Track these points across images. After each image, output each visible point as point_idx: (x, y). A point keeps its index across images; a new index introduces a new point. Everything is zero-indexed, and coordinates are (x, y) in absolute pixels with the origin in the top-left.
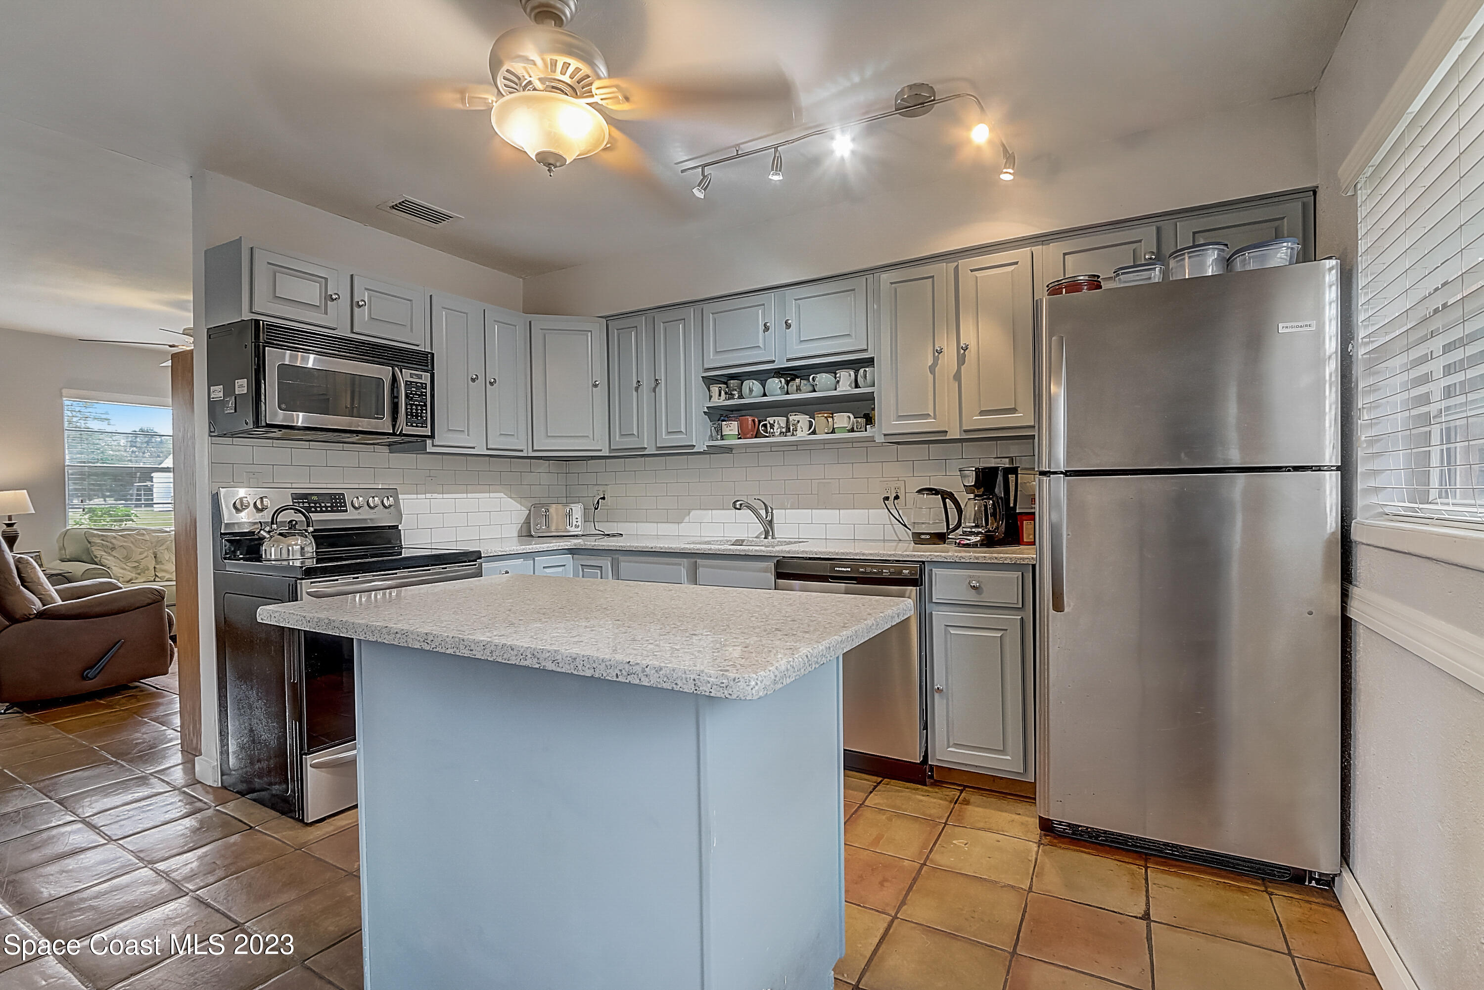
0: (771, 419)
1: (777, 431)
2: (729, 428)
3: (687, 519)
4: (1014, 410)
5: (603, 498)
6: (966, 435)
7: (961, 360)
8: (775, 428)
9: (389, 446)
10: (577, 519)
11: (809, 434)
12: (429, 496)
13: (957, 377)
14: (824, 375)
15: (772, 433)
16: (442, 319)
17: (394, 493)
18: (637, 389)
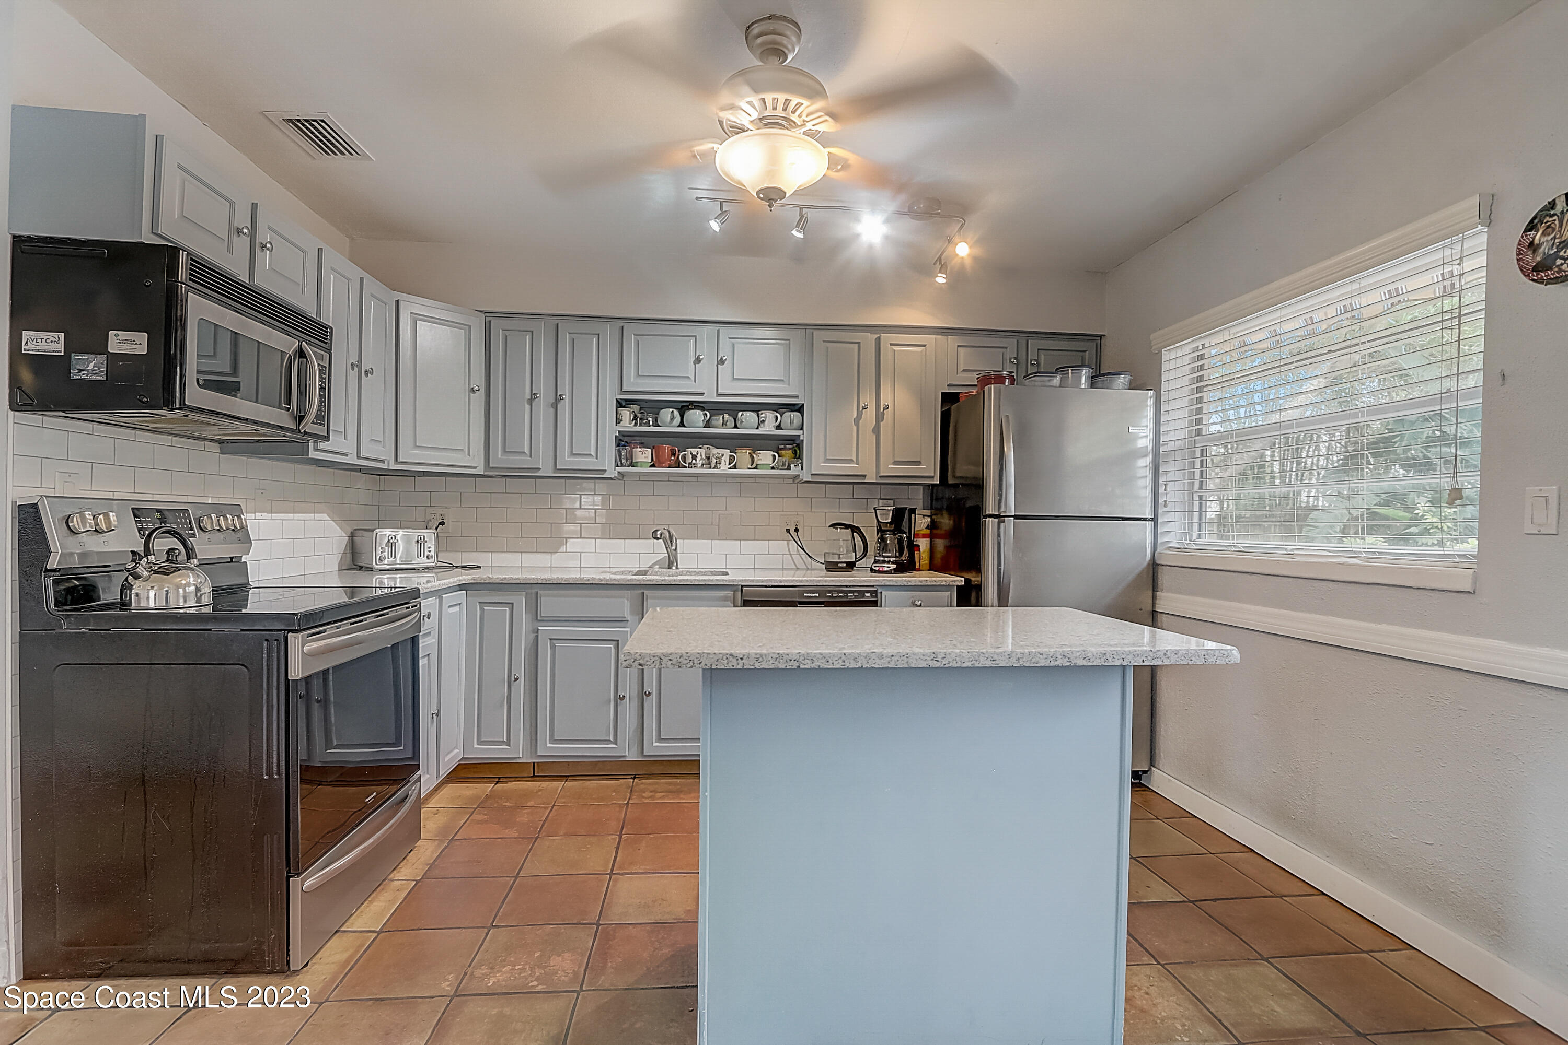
0: (694, 451)
1: (699, 462)
2: (644, 455)
3: (563, 549)
4: (918, 463)
6: (881, 480)
7: (880, 417)
8: (698, 460)
10: (430, 548)
11: (730, 468)
12: (258, 515)
13: (877, 430)
14: (749, 413)
15: (694, 464)
16: (330, 282)
17: (240, 510)
18: (530, 402)
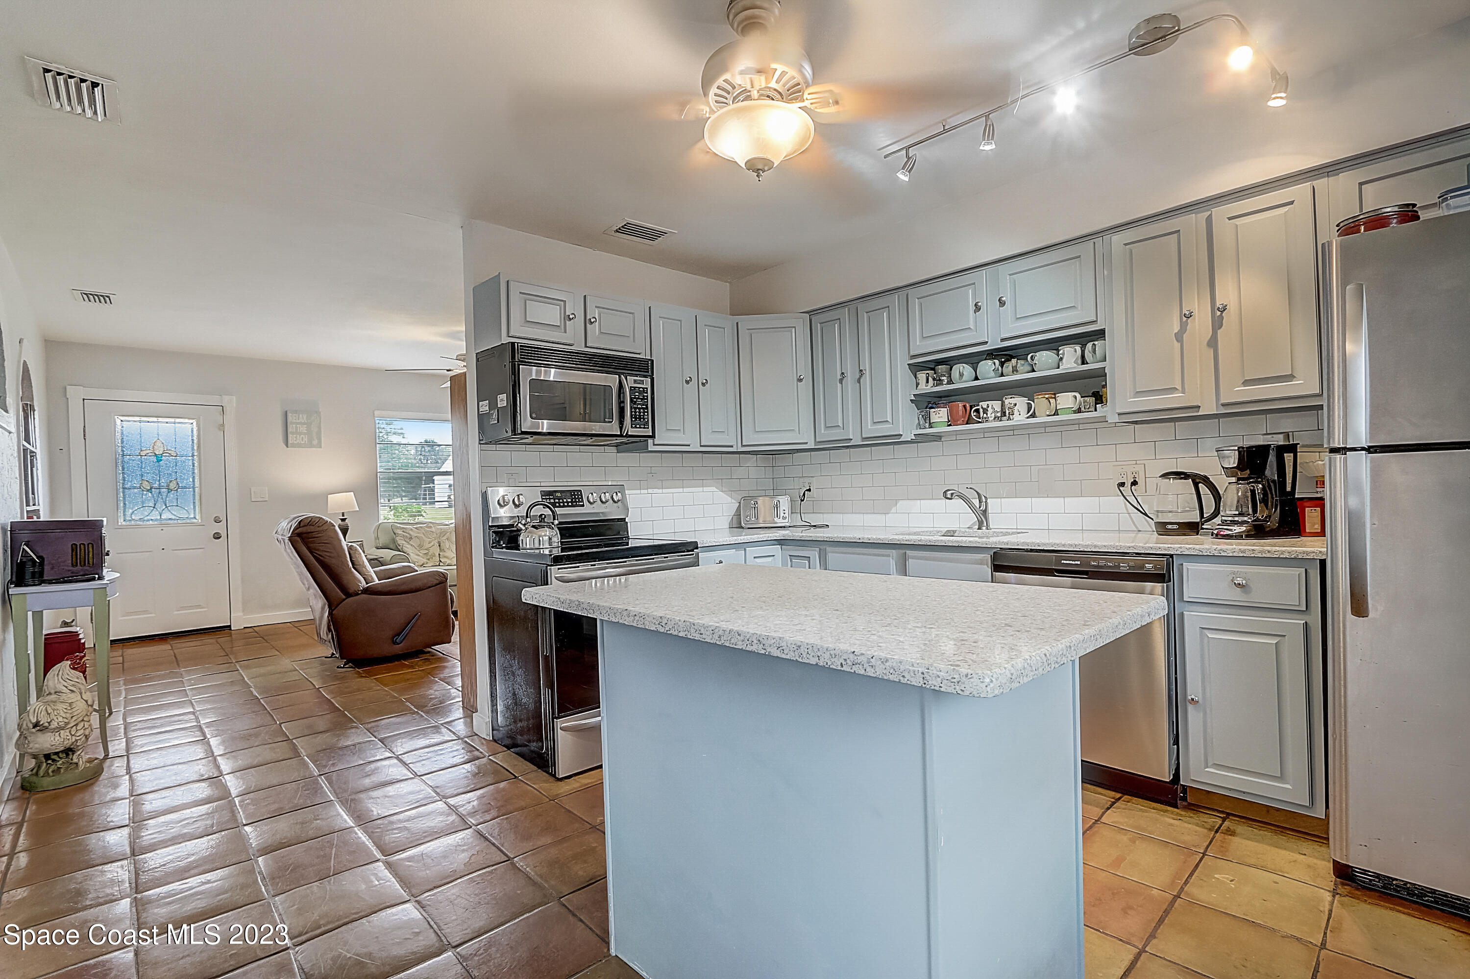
0: (984, 404)
1: (991, 415)
2: (938, 415)
3: (893, 510)
4: (1291, 377)
5: (809, 490)
6: (1226, 409)
7: (1217, 323)
8: (989, 413)
9: (616, 446)
10: (784, 510)
11: (1028, 418)
12: (650, 491)
13: (1213, 343)
14: (1044, 353)
15: (986, 418)
16: (659, 326)
17: (621, 489)
18: (841, 381)
